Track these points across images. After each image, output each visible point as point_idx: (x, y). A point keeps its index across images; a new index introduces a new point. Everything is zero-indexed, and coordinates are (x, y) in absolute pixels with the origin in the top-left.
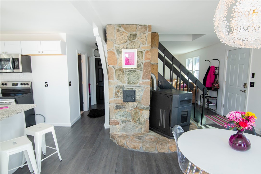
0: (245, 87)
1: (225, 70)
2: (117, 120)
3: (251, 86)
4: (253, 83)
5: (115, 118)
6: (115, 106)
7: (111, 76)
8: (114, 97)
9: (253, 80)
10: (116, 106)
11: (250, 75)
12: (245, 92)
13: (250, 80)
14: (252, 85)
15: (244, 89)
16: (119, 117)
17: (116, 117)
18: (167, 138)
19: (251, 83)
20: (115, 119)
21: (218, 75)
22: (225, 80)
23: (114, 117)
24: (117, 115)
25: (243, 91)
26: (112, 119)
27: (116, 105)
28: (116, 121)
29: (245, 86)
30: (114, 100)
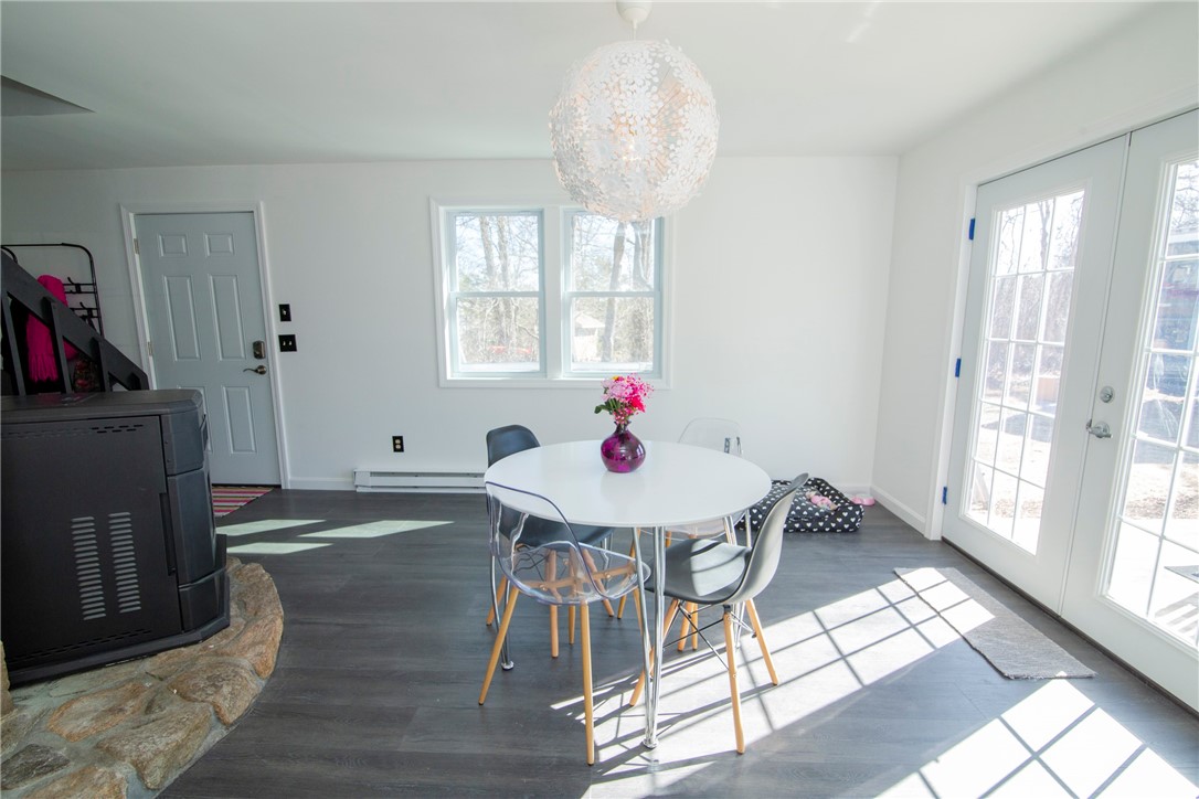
0: (258, 356)
1: (139, 295)
3: (283, 349)
4: (292, 338)
9: (287, 328)
11: (275, 314)
12: (262, 373)
13: (277, 328)
14: (288, 343)
15: (257, 363)
18: (183, 649)
19: (282, 338)
21: (99, 317)
22: (148, 340)
25: (256, 371)
29: (258, 350)
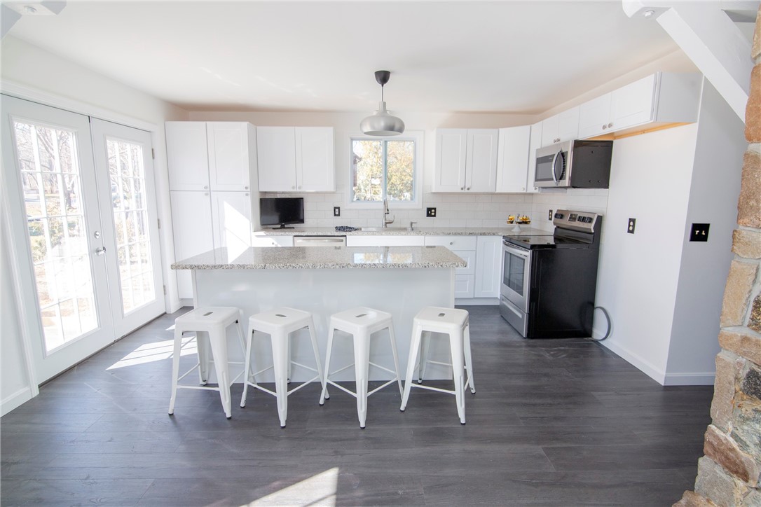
2: (743, 454)
5: (734, 435)
6: (743, 373)
7: (752, 203)
8: (747, 321)
10: (748, 377)
16: (756, 445)
17: (740, 433)
20: (731, 440)
23: (730, 426)
24: (745, 427)
26: (718, 432)
27: (748, 370)
28: (733, 450)
30: (745, 339)
